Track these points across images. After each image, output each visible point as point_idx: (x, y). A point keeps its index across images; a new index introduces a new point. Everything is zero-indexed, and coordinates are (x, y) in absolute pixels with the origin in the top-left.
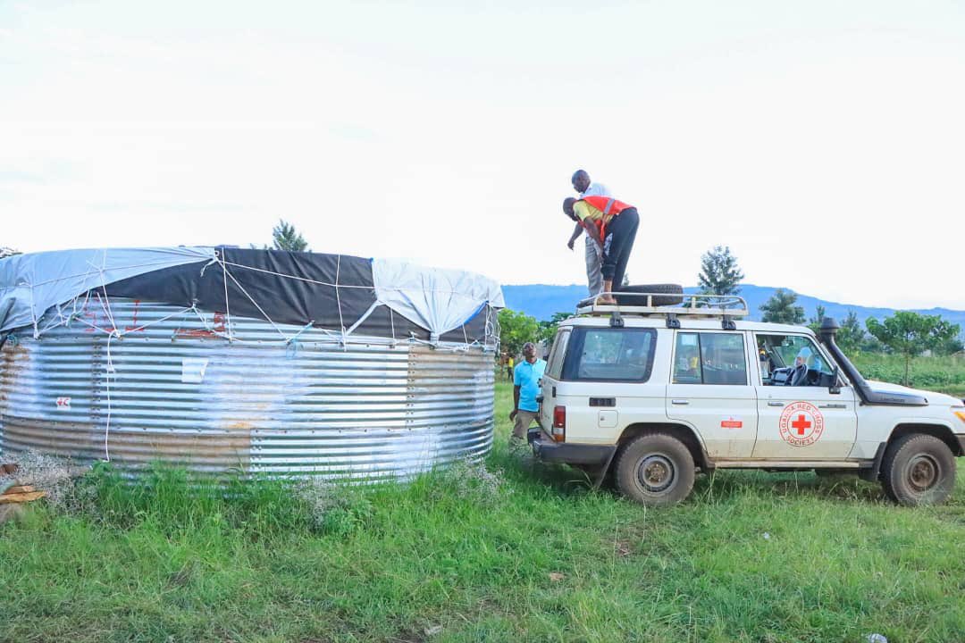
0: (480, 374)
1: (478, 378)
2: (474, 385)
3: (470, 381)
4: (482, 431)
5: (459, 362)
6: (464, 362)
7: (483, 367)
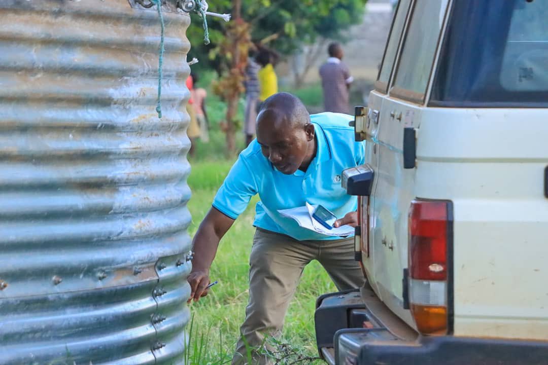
0: (132, 89)
1: (124, 104)
2: (109, 128)
3: (92, 115)
4: (145, 303)
5: (48, 42)
6: (68, 44)
7: (144, 63)
